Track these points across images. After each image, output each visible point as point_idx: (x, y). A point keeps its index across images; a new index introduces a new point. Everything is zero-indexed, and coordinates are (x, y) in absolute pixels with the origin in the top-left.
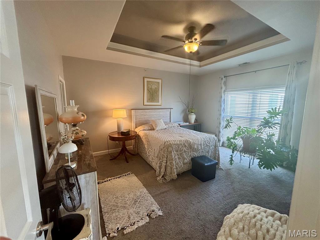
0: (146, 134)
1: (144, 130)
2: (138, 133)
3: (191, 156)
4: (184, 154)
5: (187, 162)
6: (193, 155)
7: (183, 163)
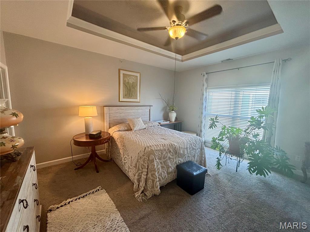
0: (121, 136)
1: (119, 131)
2: (111, 135)
3: (176, 163)
4: (169, 161)
5: (172, 171)
6: (178, 162)
7: (167, 173)
